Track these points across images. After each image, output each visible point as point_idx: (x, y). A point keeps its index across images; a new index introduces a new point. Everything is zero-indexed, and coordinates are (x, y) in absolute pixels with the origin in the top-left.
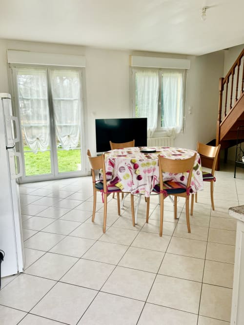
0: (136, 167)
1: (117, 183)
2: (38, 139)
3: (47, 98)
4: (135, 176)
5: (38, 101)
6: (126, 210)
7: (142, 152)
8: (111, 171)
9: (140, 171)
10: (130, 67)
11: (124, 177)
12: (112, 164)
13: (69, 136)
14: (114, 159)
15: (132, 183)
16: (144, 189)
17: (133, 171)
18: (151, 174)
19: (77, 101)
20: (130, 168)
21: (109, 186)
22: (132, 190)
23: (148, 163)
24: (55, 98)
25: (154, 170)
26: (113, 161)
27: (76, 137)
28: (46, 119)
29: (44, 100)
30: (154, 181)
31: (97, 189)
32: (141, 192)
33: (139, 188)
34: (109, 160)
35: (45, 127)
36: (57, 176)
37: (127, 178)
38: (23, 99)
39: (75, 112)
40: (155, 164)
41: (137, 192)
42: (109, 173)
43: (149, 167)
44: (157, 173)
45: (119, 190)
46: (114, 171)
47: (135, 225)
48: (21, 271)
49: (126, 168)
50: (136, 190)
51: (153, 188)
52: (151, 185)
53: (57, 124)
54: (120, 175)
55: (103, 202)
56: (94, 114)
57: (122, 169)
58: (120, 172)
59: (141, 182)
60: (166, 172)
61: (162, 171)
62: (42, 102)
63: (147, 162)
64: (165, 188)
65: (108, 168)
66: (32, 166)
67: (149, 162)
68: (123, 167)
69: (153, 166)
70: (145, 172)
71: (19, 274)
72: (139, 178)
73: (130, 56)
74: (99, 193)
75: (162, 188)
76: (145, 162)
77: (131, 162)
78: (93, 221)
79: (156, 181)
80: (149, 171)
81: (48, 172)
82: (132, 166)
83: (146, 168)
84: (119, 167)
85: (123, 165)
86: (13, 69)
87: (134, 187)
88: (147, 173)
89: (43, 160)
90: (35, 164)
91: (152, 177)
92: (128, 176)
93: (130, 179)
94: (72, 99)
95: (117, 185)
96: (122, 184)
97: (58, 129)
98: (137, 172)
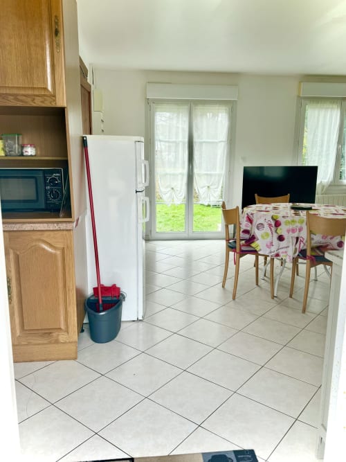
0: (277, 224)
1: (253, 242)
2: (172, 189)
3: (186, 140)
4: (275, 236)
5: (177, 144)
6: (266, 281)
7: (292, 208)
8: (249, 229)
9: (282, 230)
10: (299, 97)
11: (262, 236)
12: (250, 220)
13: (208, 187)
14: (252, 214)
15: (272, 244)
16: (286, 252)
17: (273, 229)
18: (296, 235)
19: (223, 144)
20: (270, 225)
21: (243, 245)
22: (270, 253)
23: (293, 221)
24: (196, 140)
25: (300, 230)
26: (251, 216)
27: (217, 188)
28: (184, 168)
29: (184, 143)
30: (300, 244)
31: (230, 249)
32: (282, 256)
33: (280, 251)
34: (246, 216)
35: (182, 174)
36: (191, 235)
37: (265, 237)
38: (160, 141)
39: (219, 157)
40: (302, 222)
41: (277, 255)
42: (246, 232)
43: (294, 226)
44: (304, 234)
45: (254, 252)
46: (251, 228)
47: (273, 297)
48: (140, 318)
49: (266, 226)
50: (276, 252)
51: (297, 253)
52: (296, 249)
53: (196, 171)
54: (258, 233)
55: (235, 263)
56: (244, 159)
57: (260, 226)
58: (258, 229)
59: (283, 244)
60: (317, 235)
61: (311, 232)
62: (181, 144)
63: (292, 219)
64: (314, 254)
65: (244, 225)
66: (166, 225)
67: (295, 219)
68: (262, 224)
69: (299, 225)
70: (288, 231)
71: (138, 320)
72: (281, 238)
73: (300, 82)
74: (232, 254)
75: (308, 253)
76: (289, 219)
77: (272, 218)
78: (223, 287)
79: (302, 244)
80: (293, 231)
81: (181, 230)
82: (273, 223)
83: (290, 227)
84: (257, 223)
85: (261, 221)
86: (152, 104)
87: (274, 249)
88: (291, 233)
89: (180, 219)
90: (169, 223)
91: (297, 238)
92: (267, 235)
93: (269, 240)
94: (216, 141)
95: (253, 245)
96: (259, 244)
97: (196, 178)
98: (278, 231)
